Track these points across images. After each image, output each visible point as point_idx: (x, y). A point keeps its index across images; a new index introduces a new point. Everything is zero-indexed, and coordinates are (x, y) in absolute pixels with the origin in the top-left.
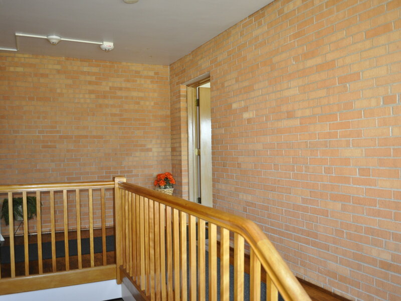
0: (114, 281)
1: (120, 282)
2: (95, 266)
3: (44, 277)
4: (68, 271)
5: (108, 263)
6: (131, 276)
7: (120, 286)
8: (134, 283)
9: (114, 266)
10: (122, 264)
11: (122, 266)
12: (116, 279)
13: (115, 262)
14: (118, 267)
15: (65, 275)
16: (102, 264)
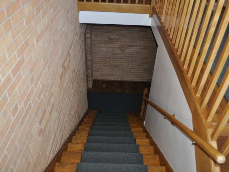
0: (148, 15)
1: (151, 16)
2: (138, 3)
3: (109, 5)
4: (122, 3)
5: (146, 3)
6: (158, 13)
7: (151, 19)
8: (158, 17)
9: (149, 6)
10: (154, 5)
11: (154, 7)
12: (149, 14)
13: (150, 4)
14: (152, 7)
15: (120, 6)
16: (142, 4)
